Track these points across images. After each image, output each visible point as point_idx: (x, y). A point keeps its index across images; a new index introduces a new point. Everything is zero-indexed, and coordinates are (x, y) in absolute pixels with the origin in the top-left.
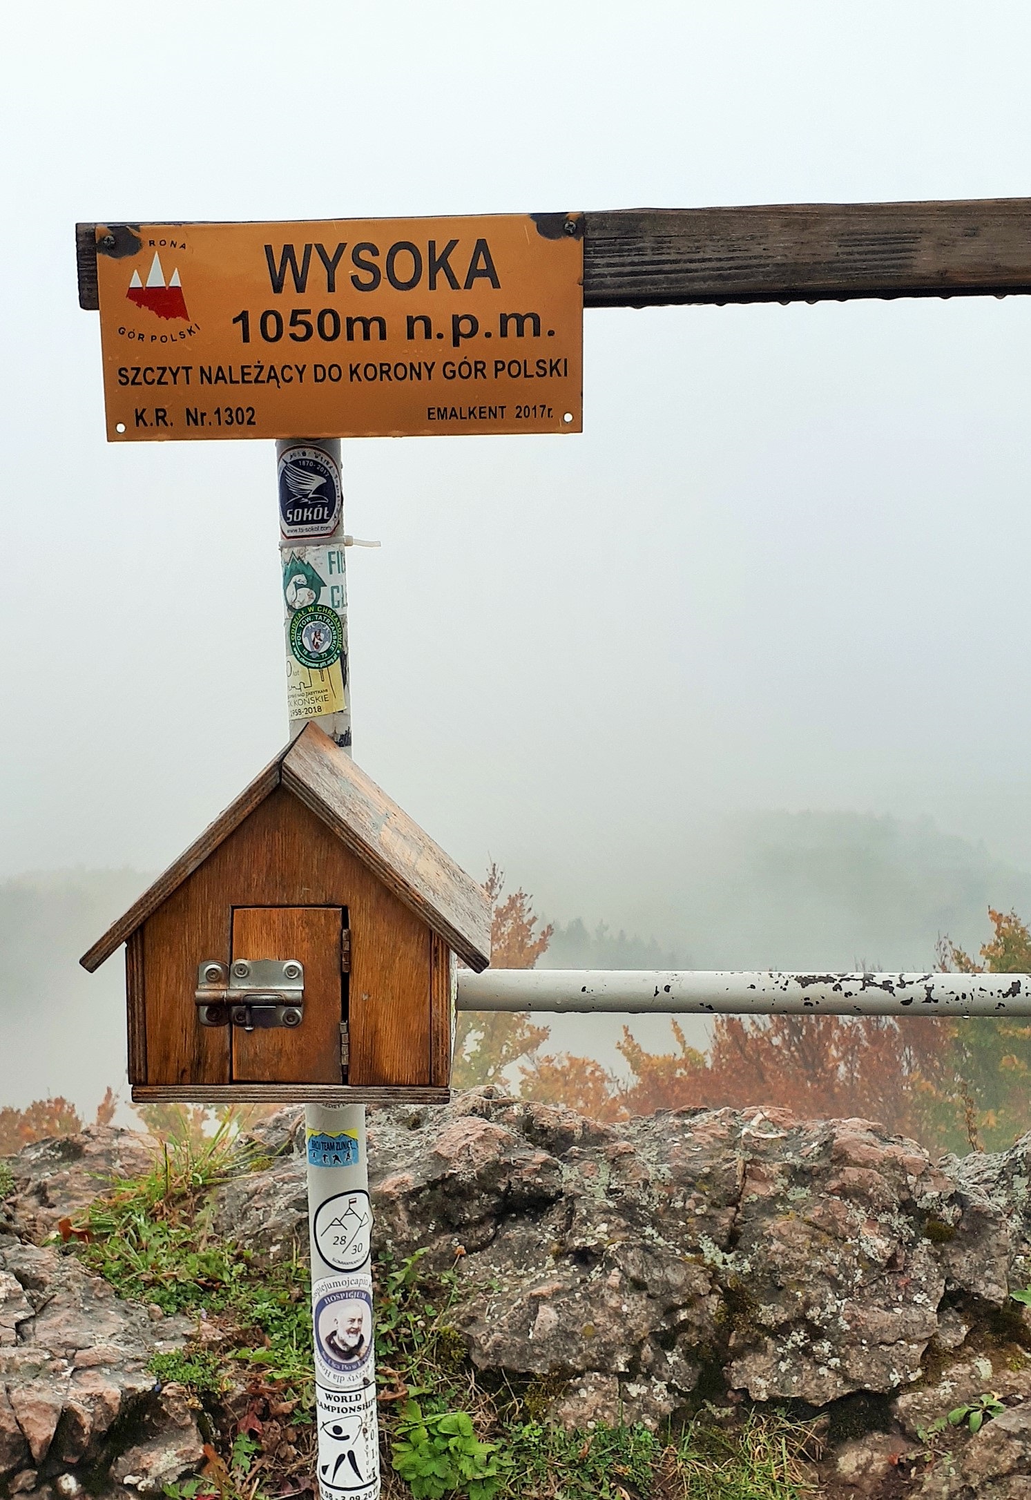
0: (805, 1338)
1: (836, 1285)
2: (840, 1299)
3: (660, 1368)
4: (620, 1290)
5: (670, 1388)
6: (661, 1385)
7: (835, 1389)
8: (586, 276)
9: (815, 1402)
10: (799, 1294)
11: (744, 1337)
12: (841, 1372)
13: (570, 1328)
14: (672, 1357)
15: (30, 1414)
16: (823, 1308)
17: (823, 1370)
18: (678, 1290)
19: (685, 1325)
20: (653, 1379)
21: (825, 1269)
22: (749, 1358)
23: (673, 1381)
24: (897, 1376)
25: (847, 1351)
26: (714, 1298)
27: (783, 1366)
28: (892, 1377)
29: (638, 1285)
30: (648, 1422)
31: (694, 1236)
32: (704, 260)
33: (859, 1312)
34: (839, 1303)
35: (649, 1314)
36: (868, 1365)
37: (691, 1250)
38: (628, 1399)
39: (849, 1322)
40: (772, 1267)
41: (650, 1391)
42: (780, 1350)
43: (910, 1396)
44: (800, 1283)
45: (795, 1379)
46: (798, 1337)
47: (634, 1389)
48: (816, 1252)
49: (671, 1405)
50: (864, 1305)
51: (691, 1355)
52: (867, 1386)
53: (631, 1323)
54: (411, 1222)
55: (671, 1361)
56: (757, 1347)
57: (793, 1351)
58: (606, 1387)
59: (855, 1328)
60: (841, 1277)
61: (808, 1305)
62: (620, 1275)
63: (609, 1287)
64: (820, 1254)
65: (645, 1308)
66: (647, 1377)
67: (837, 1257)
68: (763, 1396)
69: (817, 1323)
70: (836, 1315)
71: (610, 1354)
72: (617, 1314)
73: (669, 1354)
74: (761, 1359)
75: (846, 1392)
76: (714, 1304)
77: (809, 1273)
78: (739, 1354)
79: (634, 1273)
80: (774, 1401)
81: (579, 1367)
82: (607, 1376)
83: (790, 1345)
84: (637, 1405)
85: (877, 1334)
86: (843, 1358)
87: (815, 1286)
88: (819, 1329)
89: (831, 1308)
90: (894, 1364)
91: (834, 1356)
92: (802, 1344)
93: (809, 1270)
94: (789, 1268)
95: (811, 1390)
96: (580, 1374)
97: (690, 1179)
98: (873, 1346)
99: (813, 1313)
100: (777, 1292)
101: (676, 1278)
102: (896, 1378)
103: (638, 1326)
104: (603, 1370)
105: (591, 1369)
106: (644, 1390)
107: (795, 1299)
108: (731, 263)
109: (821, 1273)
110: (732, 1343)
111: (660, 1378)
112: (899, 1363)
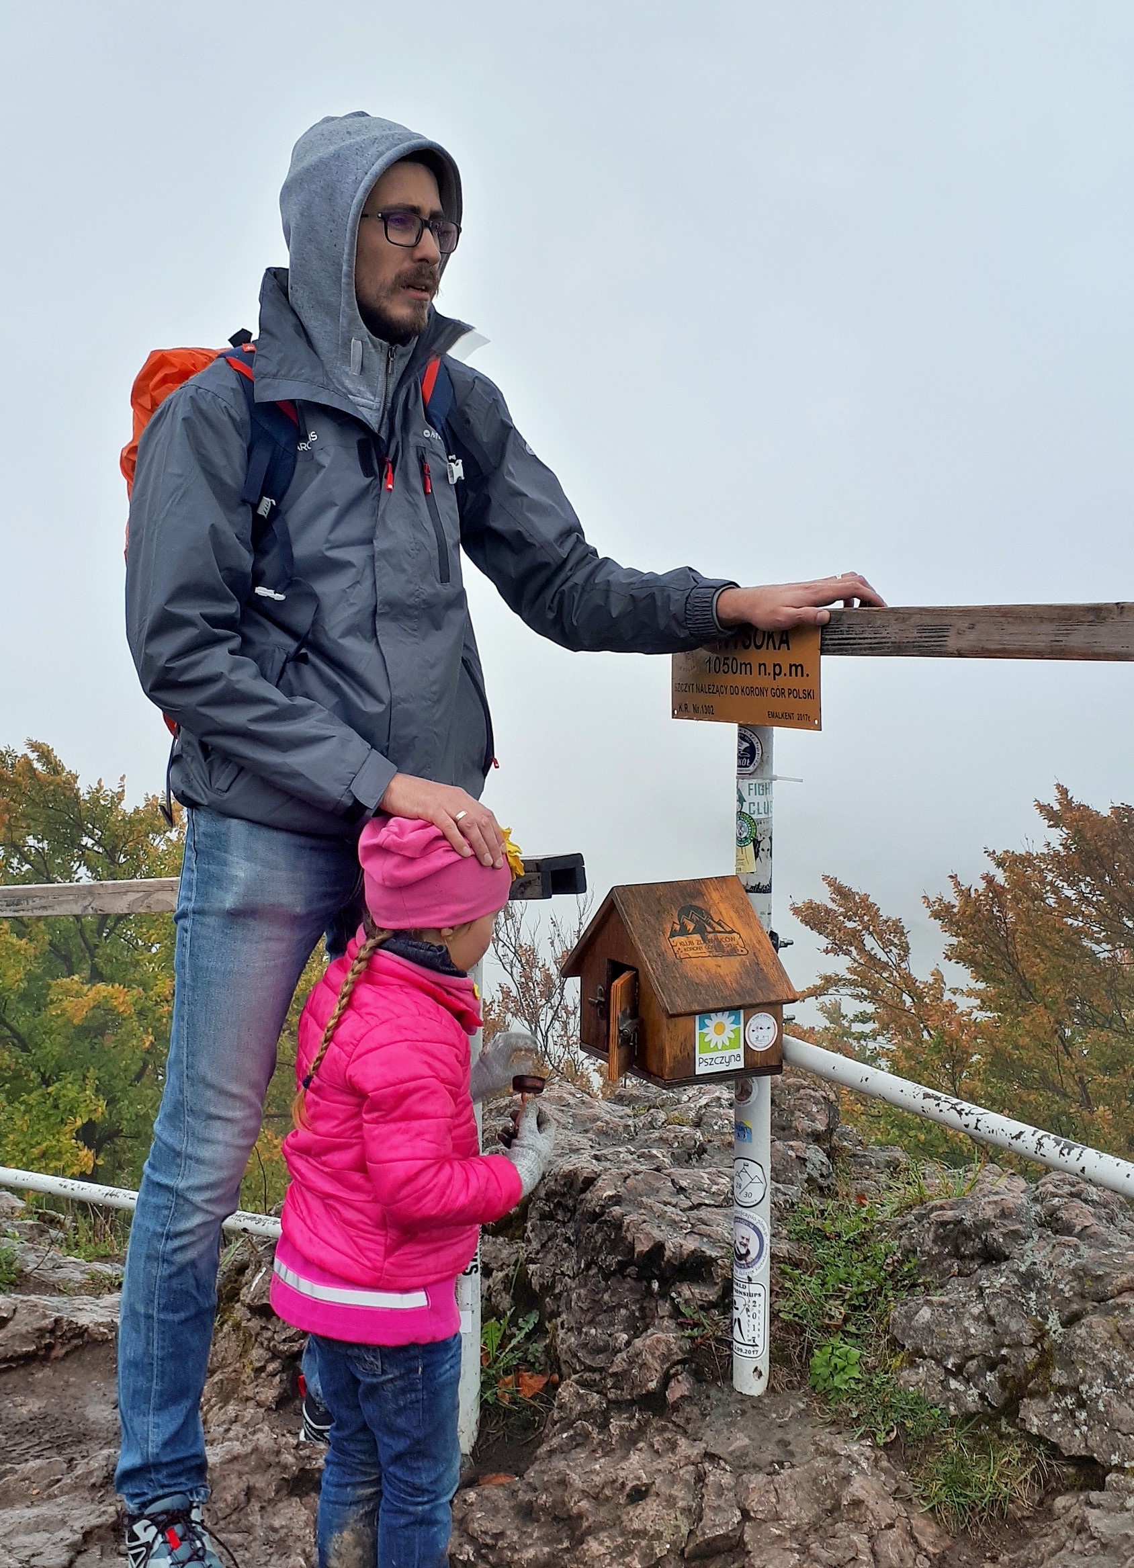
0: (1074, 1404)
1: (1109, 1376)
2: (1106, 1387)
3: (979, 1380)
4: (977, 1319)
5: (982, 1396)
6: (975, 1391)
7: (1078, 1449)
8: (822, 645)
9: (1063, 1451)
10: (1081, 1371)
11: (1039, 1385)
12: (1085, 1437)
13: (933, 1327)
14: (990, 1377)
15: (642, 1236)
16: (1091, 1387)
17: (1077, 1432)
18: (1011, 1334)
19: (1004, 1359)
20: (971, 1384)
21: (1105, 1362)
22: (1036, 1400)
23: (987, 1394)
24: (1116, 1458)
25: (1094, 1425)
26: (1033, 1351)
27: (1056, 1417)
28: (1113, 1457)
29: (991, 1321)
30: (952, 1408)
31: (1050, 1308)
32: (864, 638)
33: (1114, 1402)
34: (1104, 1389)
35: (987, 1342)
36: (1102, 1441)
37: (1042, 1316)
38: (946, 1388)
39: (1105, 1406)
40: (1072, 1345)
41: (965, 1391)
42: (1057, 1405)
43: (1115, 1475)
44: (1086, 1365)
45: (1059, 1429)
46: (1069, 1401)
47: (953, 1384)
48: (1105, 1347)
49: (977, 1407)
50: (1121, 1399)
51: (1003, 1382)
52: (1095, 1455)
53: (971, 1342)
54: (934, 1241)
55: (988, 1379)
56: (1044, 1396)
57: (1063, 1408)
58: (933, 1372)
59: (1107, 1412)
60: (1116, 1373)
61: (1083, 1381)
62: (983, 1309)
63: (971, 1314)
64: (1108, 1350)
65: (987, 1337)
66: (968, 1381)
67: (1118, 1357)
68: (1034, 1430)
69: (1085, 1396)
70: (1098, 1396)
71: (949, 1355)
72: (965, 1333)
73: (988, 1373)
74: (1042, 1404)
75: (1083, 1453)
76: (1031, 1355)
77: (1094, 1359)
78: (1032, 1395)
79: (993, 1312)
80: (1039, 1439)
81: (926, 1353)
82: (938, 1366)
83: (1063, 1404)
84: (949, 1394)
85: (1117, 1422)
86: (1090, 1429)
87: (1094, 1370)
88: (1085, 1402)
89: (1096, 1390)
90: (1119, 1449)
91: (1085, 1425)
92: (1071, 1407)
93: (1095, 1357)
94: (1082, 1350)
95: (1064, 1443)
96: (924, 1357)
97: (1081, 1273)
98: (1113, 1430)
99: (1083, 1388)
100: (1069, 1365)
101: (1014, 1326)
102: (1115, 1459)
103: (975, 1346)
104: (939, 1362)
105: (932, 1357)
106: (962, 1388)
107: (1077, 1372)
108: (876, 641)
109: (1102, 1363)
110: (1030, 1385)
111: (976, 1386)
112: (1122, 1450)
